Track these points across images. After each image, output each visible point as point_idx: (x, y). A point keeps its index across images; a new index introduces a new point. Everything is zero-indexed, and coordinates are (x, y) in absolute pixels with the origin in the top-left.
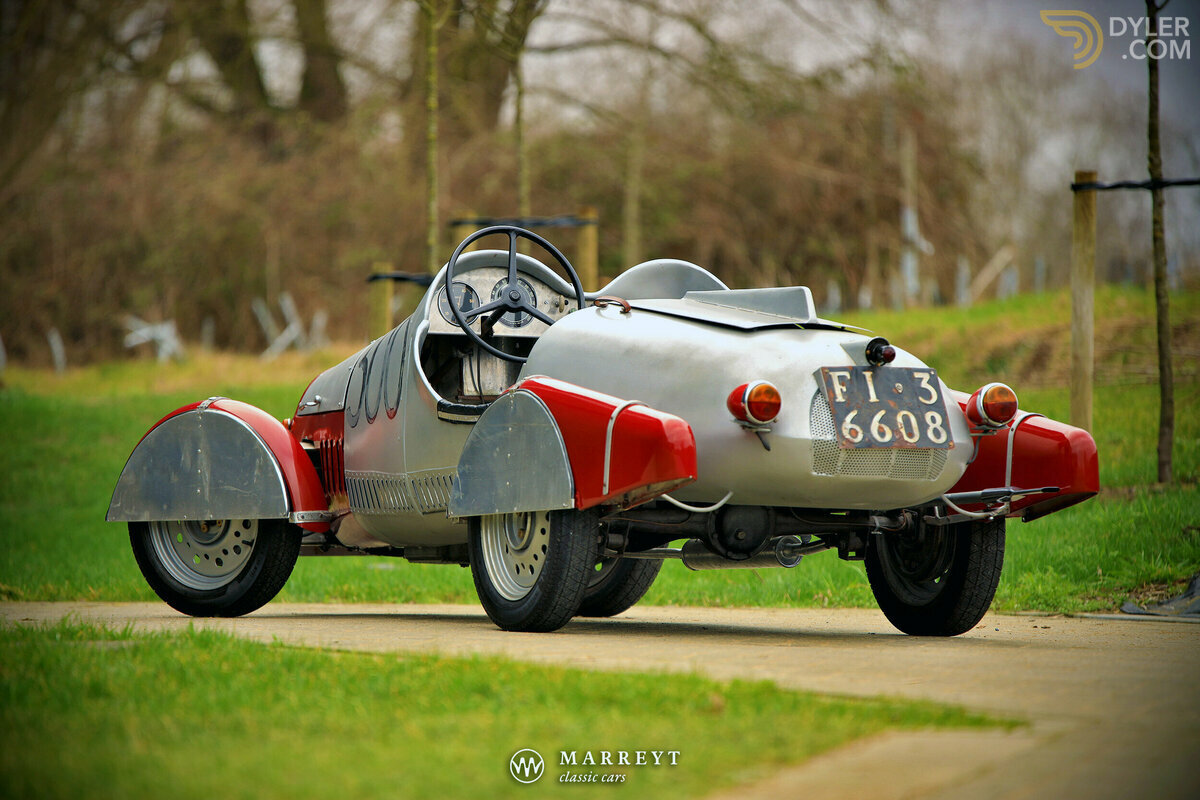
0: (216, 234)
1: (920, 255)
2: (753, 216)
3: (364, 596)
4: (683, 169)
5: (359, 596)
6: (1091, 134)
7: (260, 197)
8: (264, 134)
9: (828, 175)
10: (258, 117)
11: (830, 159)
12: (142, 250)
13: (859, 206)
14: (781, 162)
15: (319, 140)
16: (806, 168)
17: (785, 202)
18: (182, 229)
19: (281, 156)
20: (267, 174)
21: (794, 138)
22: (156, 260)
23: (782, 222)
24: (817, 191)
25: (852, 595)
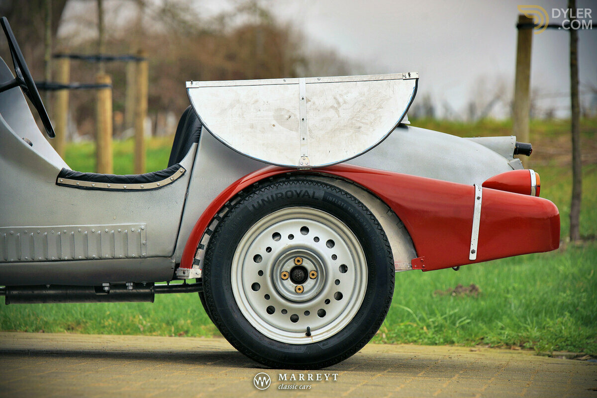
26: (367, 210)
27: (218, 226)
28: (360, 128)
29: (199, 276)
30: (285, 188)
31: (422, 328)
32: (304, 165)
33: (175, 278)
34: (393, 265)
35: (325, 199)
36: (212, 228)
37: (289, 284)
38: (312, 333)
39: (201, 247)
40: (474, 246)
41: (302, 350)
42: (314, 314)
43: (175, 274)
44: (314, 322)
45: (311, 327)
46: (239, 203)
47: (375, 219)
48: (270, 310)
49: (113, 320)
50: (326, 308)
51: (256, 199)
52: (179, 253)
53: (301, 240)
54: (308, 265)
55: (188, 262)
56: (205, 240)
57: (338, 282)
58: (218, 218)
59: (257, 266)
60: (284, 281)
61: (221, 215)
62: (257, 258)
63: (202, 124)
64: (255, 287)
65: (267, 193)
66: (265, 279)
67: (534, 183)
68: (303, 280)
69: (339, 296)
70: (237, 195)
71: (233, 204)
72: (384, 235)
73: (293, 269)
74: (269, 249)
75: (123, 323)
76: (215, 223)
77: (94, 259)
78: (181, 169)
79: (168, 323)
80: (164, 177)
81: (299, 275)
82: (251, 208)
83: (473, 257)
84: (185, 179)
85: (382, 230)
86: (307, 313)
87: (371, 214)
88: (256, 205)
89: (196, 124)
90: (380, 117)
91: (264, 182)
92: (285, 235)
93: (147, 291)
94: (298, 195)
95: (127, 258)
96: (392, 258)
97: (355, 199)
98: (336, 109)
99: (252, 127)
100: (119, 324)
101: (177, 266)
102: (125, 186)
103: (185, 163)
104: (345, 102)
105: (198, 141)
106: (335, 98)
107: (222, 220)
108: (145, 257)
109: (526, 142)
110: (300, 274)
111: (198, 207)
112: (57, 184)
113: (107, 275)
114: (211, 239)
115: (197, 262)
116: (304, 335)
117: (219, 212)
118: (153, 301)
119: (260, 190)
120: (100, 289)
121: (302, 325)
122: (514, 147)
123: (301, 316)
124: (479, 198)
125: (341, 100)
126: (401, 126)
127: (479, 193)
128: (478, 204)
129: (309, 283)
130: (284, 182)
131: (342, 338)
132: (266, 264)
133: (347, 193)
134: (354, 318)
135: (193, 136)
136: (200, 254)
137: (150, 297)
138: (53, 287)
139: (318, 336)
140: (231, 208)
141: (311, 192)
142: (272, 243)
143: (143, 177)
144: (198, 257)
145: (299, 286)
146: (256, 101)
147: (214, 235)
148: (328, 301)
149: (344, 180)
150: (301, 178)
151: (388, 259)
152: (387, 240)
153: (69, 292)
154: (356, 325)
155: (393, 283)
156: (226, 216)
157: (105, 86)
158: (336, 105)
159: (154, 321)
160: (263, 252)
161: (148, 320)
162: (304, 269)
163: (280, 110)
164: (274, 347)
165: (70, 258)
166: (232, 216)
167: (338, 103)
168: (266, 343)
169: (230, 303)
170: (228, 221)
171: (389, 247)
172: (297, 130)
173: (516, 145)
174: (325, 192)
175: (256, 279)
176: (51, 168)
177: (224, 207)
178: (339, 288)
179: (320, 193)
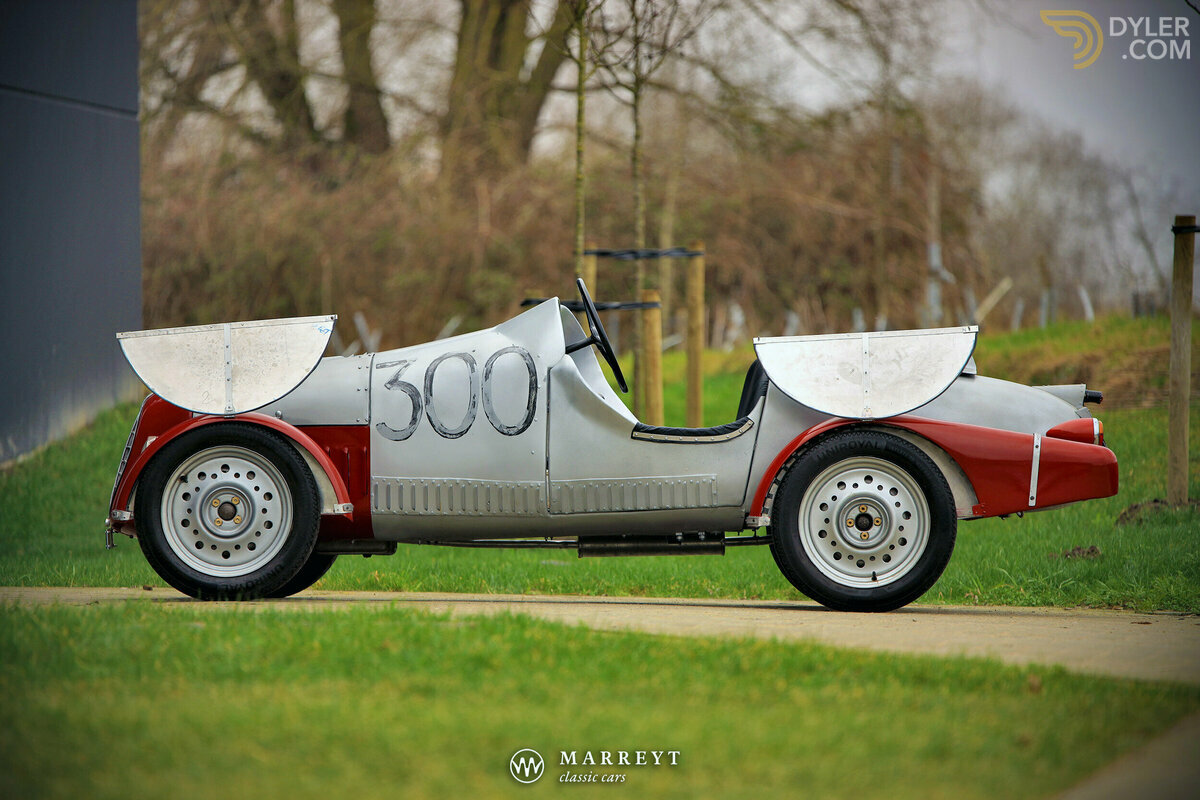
0: (275, 258)
1: (944, 283)
2: (771, 245)
3: (559, 588)
4: (707, 202)
5: (555, 588)
6: (1031, 171)
7: (316, 222)
8: (314, 165)
9: (840, 209)
10: (308, 149)
11: (842, 195)
12: (206, 270)
13: (869, 238)
14: (798, 198)
15: (366, 170)
16: (821, 202)
17: (799, 233)
18: (241, 252)
19: (332, 186)
20: (322, 201)
21: (809, 175)
22: (217, 280)
23: (797, 251)
24: (830, 223)
25: (1000, 595)
26: (928, 458)
27: (786, 476)
28: (921, 380)
29: (768, 524)
30: (849, 439)
31: (1019, 590)
32: (867, 417)
33: (745, 526)
34: (954, 510)
35: (887, 449)
36: (780, 478)
37: (855, 531)
38: (878, 578)
39: (770, 496)
40: (1033, 492)
41: (869, 594)
42: (879, 559)
43: (745, 522)
44: (880, 567)
45: (876, 572)
46: (804, 454)
47: (936, 467)
48: (837, 556)
49: (679, 584)
50: (891, 553)
51: (821, 450)
52: (749, 502)
53: (865, 488)
54: (872, 512)
55: (757, 510)
56: (774, 489)
57: (901, 528)
58: (785, 468)
59: (823, 515)
60: (850, 529)
61: (788, 466)
62: (823, 506)
63: (769, 379)
64: (822, 534)
65: (832, 444)
66: (832, 526)
67: (1097, 430)
68: (868, 527)
69: (904, 542)
70: (803, 446)
71: (799, 454)
72: (946, 482)
73: (858, 517)
74: (834, 498)
75: (690, 587)
76: (783, 473)
77: (667, 509)
78: (749, 422)
79: (739, 588)
80: (735, 430)
81: (864, 523)
82: (816, 459)
83: (1032, 503)
84: (753, 431)
85: (943, 477)
86: (872, 558)
87: (933, 463)
88: (821, 456)
89: (764, 378)
90: (941, 370)
91: (829, 433)
92: (849, 484)
93: (717, 543)
94: (861, 445)
95: (699, 507)
96: (953, 504)
97: (917, 448)
98: (898, 363)
99: (817, 380)
100: (686, 587)
101: (747, 514)
102: (696, 439)
103: (753, 415)
104: (907, 356)
105: (765, 395)
106: (897, 352)
107: (789, 471)
108: (716, 507)
109: (1097, 390)
110: (865, 521)
111: (766, 457)
112: (632, 437)
113: (679, 524)
114: (779, 489)
115: (766, 511)
116: (870, 579)
117: (786, 463)
118: (723, 553)
119: (824, 441)
120: (673, 539)
121: (867, 570)
122: (1084, 395)
123: (867, 562)
124: (1037, 447)
125: (902, 354)
126: (963, 375)
127: (1037, 442)
128: (1037, 453)
129: (874, 530)
130: (847, 433)
131: (907, 581)
132: (831, 514)
133: (908, 443)
134: (917, 563)
135: (760, 390)
136: (769, 504)
137: (721, 550)
138: (628, 539)
139: (883, 581)
140: (798, 459)
141: (873, 442)
142: (836, 491)
143: (713, 430)
144: (767, 507)
145: (865, 533)
146: (821, 356)
147: (781, 485)
148: (892, 547)
149: (907, 430)
150: (867, 429)
151: (950, 506)
152: (948, 487)
153: (640, 545)
154: (920, 570)
155: (955, 529)
156: (792, 466)
157: (654, 305)
158: (898, 359)
159: (724, 585)
160: (828, 501)
161: (717, 584)
162: (869, 517)
163: (842, 364)
164: (842, 591)
165: (645, 508)
166: (798, 467)
167: (900, 356)
168: (833, 587)
169: (798, 549)
170: (794, 471)
171: (951, 494)
172: (860, 384)
173: (1086, 393)
174: (888, 443)
175: (823, 527)
176: (627, 422)
177: (791, 457)
178: (903, 534)
179: (882, 443)
